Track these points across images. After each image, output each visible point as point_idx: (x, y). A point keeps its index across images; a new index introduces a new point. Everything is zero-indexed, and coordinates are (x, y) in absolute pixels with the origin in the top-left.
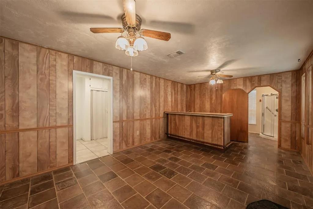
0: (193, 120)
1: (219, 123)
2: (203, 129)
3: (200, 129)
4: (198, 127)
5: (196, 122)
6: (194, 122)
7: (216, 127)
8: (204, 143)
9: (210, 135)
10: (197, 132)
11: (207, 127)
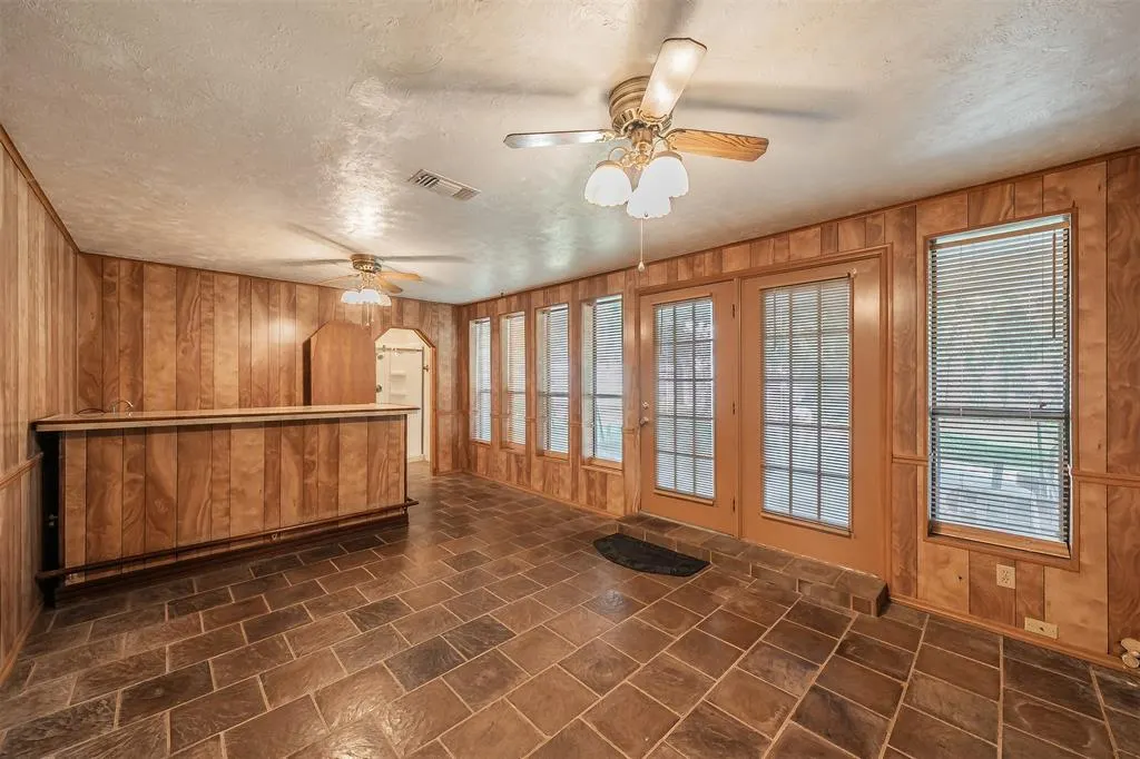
0: (284, 440)
1: (390, 436)
2: (334, 468)
3: (321, 474)
4: (306, 469)
5: (299, 448)
6: (286, 450)
7: (382, 452)
8: (336, 522)
9: (362, 486)
10: (304, 489)
11: (349, 459)
